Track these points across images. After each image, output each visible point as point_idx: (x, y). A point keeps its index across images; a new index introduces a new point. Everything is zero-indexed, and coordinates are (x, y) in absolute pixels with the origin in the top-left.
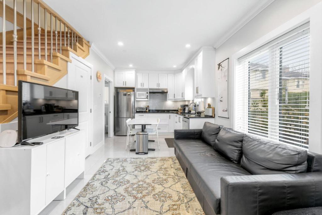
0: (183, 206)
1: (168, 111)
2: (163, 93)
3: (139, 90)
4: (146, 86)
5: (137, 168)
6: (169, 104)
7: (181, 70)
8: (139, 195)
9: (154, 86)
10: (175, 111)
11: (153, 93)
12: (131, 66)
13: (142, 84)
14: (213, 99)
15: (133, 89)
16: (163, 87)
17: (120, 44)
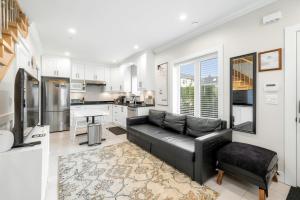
0: (160, 171)
1: (105, 102)
2: (101, 86)
3: (75, 81)
4: (82, 78)
5: (102, 157)
6: (106, 96)
7: (118, 65)
8: (124, 176)
9: (91, 78)
10: (113, 102)
11: (90, 85)
12: (67, 54)
13: (77, 75)
14: (154, 92)
15: (68, 80)
16: (100, 79)
17: (72, 31)
